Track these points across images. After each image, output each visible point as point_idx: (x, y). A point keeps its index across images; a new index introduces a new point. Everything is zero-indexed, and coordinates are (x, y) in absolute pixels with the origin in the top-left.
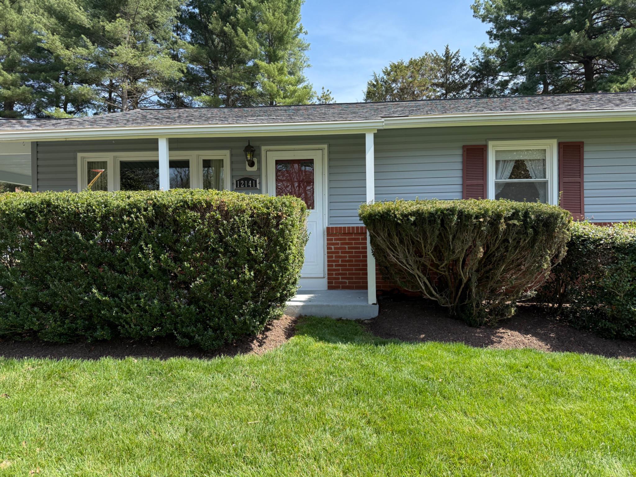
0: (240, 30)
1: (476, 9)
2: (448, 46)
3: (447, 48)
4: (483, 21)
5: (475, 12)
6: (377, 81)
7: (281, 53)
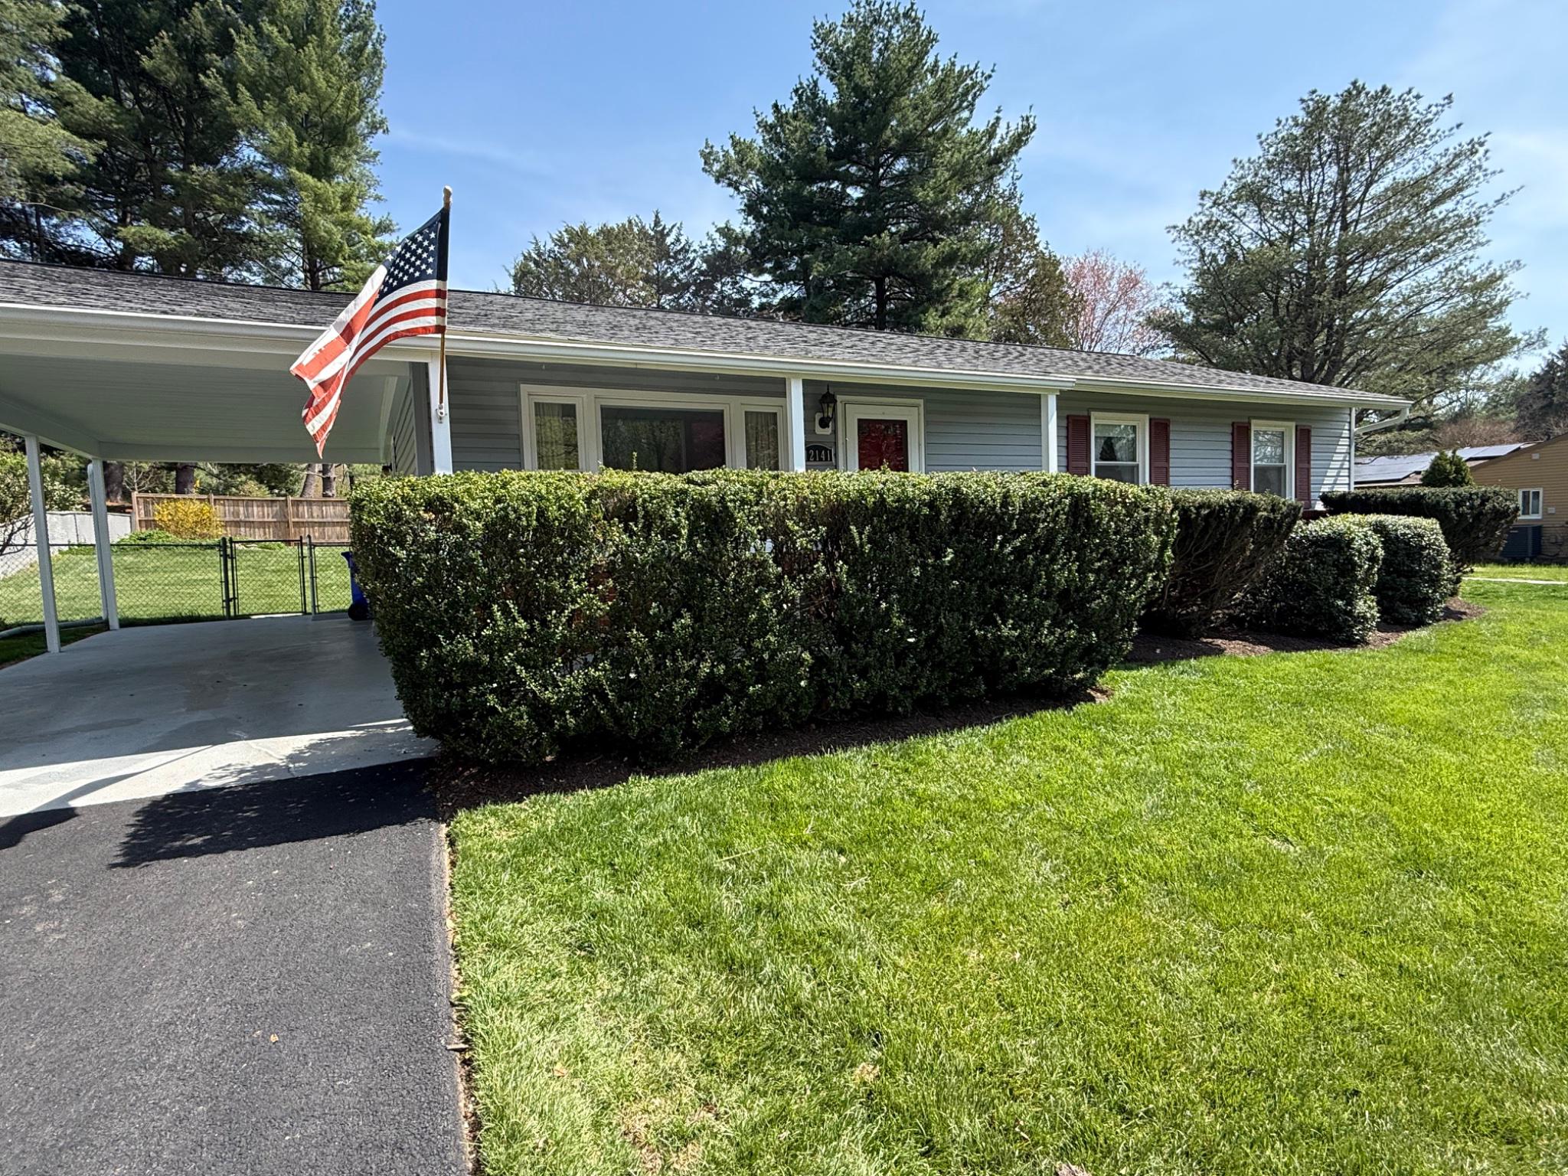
0: (244, 93)
1: (707, 157)
2: (657, 213)
3: (657, 217)
4: (718, 181)
5: (706, 163)
6: (539, 254)
7: (337, 162)
